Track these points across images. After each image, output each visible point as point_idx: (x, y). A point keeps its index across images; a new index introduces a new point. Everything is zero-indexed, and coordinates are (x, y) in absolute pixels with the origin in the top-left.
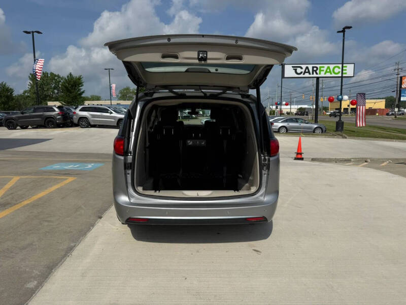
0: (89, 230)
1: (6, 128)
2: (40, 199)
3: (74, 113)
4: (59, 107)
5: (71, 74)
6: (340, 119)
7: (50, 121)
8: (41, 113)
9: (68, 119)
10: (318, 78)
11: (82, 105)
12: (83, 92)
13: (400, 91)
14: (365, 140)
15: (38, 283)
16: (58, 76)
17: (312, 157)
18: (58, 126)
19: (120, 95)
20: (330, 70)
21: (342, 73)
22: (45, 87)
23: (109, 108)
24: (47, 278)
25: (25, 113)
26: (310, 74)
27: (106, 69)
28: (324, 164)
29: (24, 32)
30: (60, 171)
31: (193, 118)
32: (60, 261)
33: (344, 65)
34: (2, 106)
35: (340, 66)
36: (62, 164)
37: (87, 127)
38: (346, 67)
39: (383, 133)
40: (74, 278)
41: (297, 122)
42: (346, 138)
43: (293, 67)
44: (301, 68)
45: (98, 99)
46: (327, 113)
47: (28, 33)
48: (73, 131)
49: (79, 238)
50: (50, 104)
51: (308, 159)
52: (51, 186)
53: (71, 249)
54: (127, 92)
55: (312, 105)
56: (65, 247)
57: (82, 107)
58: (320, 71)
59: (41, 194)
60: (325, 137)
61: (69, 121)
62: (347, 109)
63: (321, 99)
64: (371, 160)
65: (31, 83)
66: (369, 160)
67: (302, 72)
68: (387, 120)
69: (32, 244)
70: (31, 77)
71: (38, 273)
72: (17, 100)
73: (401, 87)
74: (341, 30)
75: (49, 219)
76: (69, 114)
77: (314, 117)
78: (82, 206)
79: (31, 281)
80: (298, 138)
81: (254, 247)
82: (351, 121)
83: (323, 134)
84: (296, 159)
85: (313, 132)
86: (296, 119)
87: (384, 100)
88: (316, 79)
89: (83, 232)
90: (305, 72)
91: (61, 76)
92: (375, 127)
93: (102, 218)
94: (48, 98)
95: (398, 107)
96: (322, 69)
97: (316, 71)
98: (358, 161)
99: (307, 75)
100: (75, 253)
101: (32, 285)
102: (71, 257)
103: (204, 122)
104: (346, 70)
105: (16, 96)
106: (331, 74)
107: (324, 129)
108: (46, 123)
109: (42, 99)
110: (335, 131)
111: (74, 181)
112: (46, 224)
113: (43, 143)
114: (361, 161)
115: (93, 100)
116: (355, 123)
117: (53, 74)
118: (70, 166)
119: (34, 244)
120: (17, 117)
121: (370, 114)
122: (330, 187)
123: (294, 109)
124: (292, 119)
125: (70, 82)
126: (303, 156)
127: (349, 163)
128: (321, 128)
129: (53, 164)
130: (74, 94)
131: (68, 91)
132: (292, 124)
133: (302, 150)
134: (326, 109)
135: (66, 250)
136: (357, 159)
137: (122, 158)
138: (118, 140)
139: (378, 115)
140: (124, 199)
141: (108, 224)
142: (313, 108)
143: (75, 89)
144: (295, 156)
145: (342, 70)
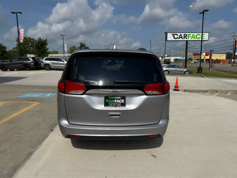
0: (44, 139)
2: (14, 117)
3: (42, 61)
4: (32, 58)
5: (40, 38)
7: (28, 66)
8: (22, 62)
9: (38, 65)
10: (187, 41)
11: (46, 57)
12: (48, 49)
13: (235, 49)
16: (33, 39)
17: (185, 89)
18: (32, 69)
19: (69, 51)
20: (194, 36)
21: (202, 38)
22: (25, 46)
23: (62, 58)
24: (12, 176)
25: (12, 61)
26: (182, 39)
28: (192, 94)
29: (12, 12)
30: (30, 98)
32: (23, 163)
33: (203, 33)
35: (201, 34)
36: (33, 93)
37: (49, 70)
38: (204, 34)
39: (225, 74)
41: (175, 67)
42: (204, 77)
43: (172, 34)
44: (177, 35)
45: (57, 53)
46: (192, 62)
47: (14, 13)
48: (43, 72)
49: (37, 146)
50: (28, 56)
51: (182, 90)
52: (23, 108)
53: (31, 154)
54: (74, 49)
55: (183, 57)
56: (27, 152)
58: (189, 37)
59: (16, 114)
60: (192, 77)
62: (204, 59)
63: (188, 54)
65: (18, 43)
66: (219, 91)
67: (177, 38)
68: (228, 67)
69: (5, 150)
71: (7, 173)
72: (9, 53)
73: (235, 47)
74: (202, 12)
75: (19, 132)
76: (39, 62)
77: (184, 64)
78: (41, 122)
80: (176, 77)
81: (151, 153)
82: (206, 67)
83: (190, 75)
84: (174, 90)
85: (184, 74)
86: (174, 65)
87: (225, 54)
88: (186, 42)
89: (40, 142)
90: (179, 38)
91: (35, 39)
92: (219, 70)
93: (53, 131)
94: (28, 52)
95: (234, 58)
96: (190, 36)
97: (186, 37)
99: (180, 39)
100: (33, 157)
102: (30, 160)
103: (119, 67)
104: (204, 36)
105: (8, 51)
106: (195, 38)
107: (191, 72)
108: (25, 68)
109: (24, 53)
110: (197, 73)
111: (38, 105)
112: (16, 135)
113: (22, 80)
114: (214, 92)
115: (53, 54)
117: (30, 38)
118: (37, 95)
119: (6, 150)
120: (7, 64)
121: (217, 63)
122: (198, 110)
123: (172, 59)
124: (171, 66)
125: (40, 43)
126: (179, 88)
127: (207, 93)
128: (189, 71)
129: (26, 94)
130: (42, 50)
131: (39, 48)
132: (171, 69)
133: (178, 85)
134: (191, 59)
135: (27, 154)
136: (212, 91)
137: (63, 94)
138: (60, 82)
139: (222, 64)
140: (65, 122)
141: (56, 136)
142: (183, 59)
143: (43, 47)
144: (174, 88)
145: (202, 36)
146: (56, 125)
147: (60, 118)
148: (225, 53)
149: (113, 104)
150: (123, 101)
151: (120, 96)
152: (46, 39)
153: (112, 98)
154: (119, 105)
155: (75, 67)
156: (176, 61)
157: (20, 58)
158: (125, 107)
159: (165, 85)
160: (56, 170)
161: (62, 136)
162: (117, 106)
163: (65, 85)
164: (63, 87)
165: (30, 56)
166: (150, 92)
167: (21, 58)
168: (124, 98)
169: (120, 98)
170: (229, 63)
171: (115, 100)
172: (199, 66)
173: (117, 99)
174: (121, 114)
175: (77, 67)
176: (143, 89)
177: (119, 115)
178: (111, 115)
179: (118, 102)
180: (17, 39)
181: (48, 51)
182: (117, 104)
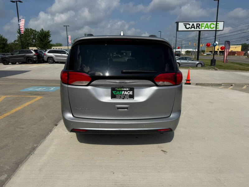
0: (48, 134)
1: (2, 64)
2: (16, 112)
3: (45, 54)
4: (35, 51)
5: (42, 30)
6: (214, 57)
7: (30, 59)
8: (24, 54)
9: (41, 58)
10: (200, 31)
12: (51, 41)
14: (229, 71)
15: (8, 176)
16: (35, 31)
17: (197, 83)
18: (35, 62)
20: (208, 26)
21: (216, 28)
22: (27, 38)
23: (66, 51)
24: (15, 172)
25: (14, 54)
26: (195, 28)
27: (64, 26)
28: (204, 87)
29: (11, 1)
30: (33, 92)
31: (119, 57)
32: (26, 158)
33: (218, 23)
34: (1, 50)
35: (215, 23)
36: (35, 87)
37: (53, 63)
38: (218, 24)
39: (240, 67)
40: (34, 172)
41: (186, 60)
42: (217, 70)
43: (184, 24)
44: (189, 25)
45: (61, 45)
46: (204, 54)
47: (13, 2)
48: (44, 66)
49: (41, 141)
50: (30, 48)
51: (193, 84)
52: (26, 103)
53: (34, 149)
55: (195, 49)
56: (30, 147)
57: (49, 50)
58: (202, 26)
59: (18, 108)
60: (204, 70)
61: (42, 59)
62: (217, 51)
63: (201, 45)
64: (235, 85)
65: (19, 35)
66: (233, 85)
67: (189, 27)
68: (243, 59)
71: (9, 168)
72: (11, 46)
75: (22, 127)
76: (41, 55)
77: (196, 57)
78: (45, 117)
79: (3, 175)
80: (188, 70)
81: (162, 148)
82: (220, 59)
83: (202, 67)
84: (186, 84)
85: (196, 66)
86: (186, 58)
87: (241, 46)
88: (198, 32)
89: (44, 136)
90: (192, 27)
91: (37, 31)
92: (234, 63)
93: (57, 126)
94: (30, 45)
96: (203, 25)
97: (199, 27)
98: (227, 85)
99: (193, 29)
100: (37, 152)
101: (3, 177)
102: (33, 155)
103: (126, 60)
104: (218, 26)
105: (9, 43)
106: (208, 28)
107: (203, 64)
108: (27, 61)
109: (26, 46)
110: (210, 66)
111: (41, 99)
112: (19, 130)
113: (24, 73)
115: (57, 46)
116: (223, 60)
117: (32, 29)
118: (40, 89)
119: (8, 145)
120: (9, 57)
121: (232, 55)
122: (211, 104)
123: (183, 51)
124: (183, 59)
125: (42, 34)
126: (191, 82)
127: (221, 86)
128: (201, 64)
129: (28, 87)
130: (45, 42)
131: (41, 40)
132: (183, 61)
133: (190, 78)
134: (204, 52)
135: (30, 150)
136: (226, 84)
137: (66, 86)
138: (63, 73)
139: (237, 56)
140: (69, 116)
141: (61, 130)
142: (196, 51)
143: (45, 39)
144: (185, 82)
145: (216, 26)
146: (60, 120)
147: (63, 112)
148: (240, 44)
149: (120, 96)
150: (131, 93)
151: (128, 87)
152: (49, 30)
153: (120, 89)
154: (127, 97)
155: (79, 58)
156: (188, 53)
157: (21, 51)
158: (134, 99)
159: (177, 75)
160: (60, 165)
161: (67, 131)
162: (125, 98)
163: (68, 76)
164: (66, 78)
165: (33, 49)
166: (160, 83)
167: (23, 51)
168: (132, 89)
169: (128, 89)
170: (245, 55)
171: (123, 92)
172: (212, 58)
173: (125, 91)
174: (129, 107)
175: (80, 57)
176: (153, 79)
177: (127, 108)
178: (118, 108)
179: (126, 94)
180: (18, 31)
181: (51, 43)
182: (124, 96)
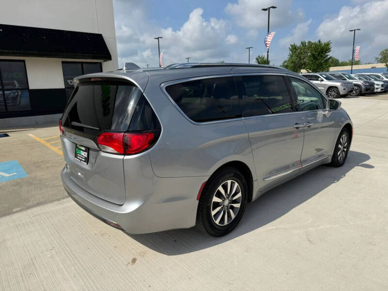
5: (319, 41)
12: (330, 58)
22: (301, 56)
27: (351, 31)
47: (266, 10)
65: (291, 53)
70: (291, 48)
125: (317, 49)
130: (320, 61)
131: (315, 58)
143: (321, 56)
149: (80, 157)
150: (86, 155)
152: (330, 41)
158: (87, 164)
162: (82, 160)
168: (87, 150)
169: (84, 149)
171: (82, 151)
177: (83, 175)
179: (83, 155)
